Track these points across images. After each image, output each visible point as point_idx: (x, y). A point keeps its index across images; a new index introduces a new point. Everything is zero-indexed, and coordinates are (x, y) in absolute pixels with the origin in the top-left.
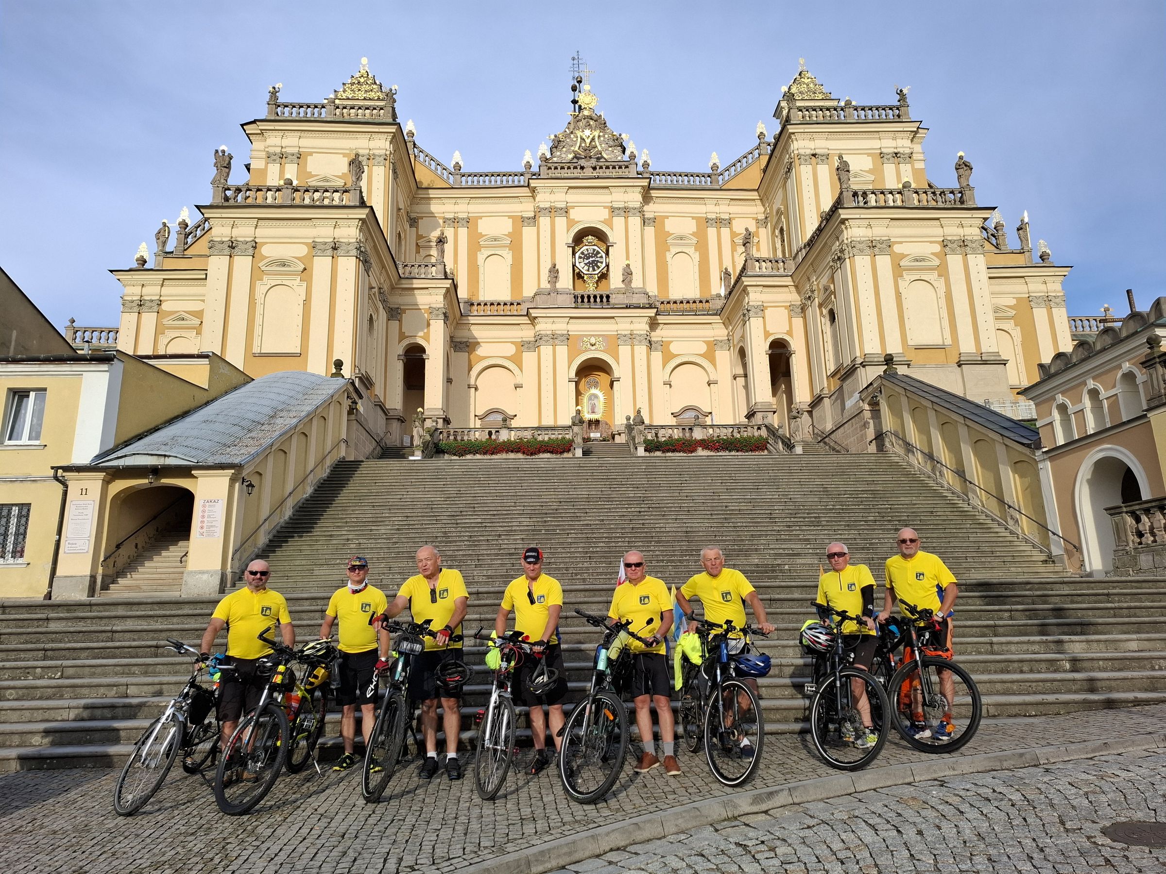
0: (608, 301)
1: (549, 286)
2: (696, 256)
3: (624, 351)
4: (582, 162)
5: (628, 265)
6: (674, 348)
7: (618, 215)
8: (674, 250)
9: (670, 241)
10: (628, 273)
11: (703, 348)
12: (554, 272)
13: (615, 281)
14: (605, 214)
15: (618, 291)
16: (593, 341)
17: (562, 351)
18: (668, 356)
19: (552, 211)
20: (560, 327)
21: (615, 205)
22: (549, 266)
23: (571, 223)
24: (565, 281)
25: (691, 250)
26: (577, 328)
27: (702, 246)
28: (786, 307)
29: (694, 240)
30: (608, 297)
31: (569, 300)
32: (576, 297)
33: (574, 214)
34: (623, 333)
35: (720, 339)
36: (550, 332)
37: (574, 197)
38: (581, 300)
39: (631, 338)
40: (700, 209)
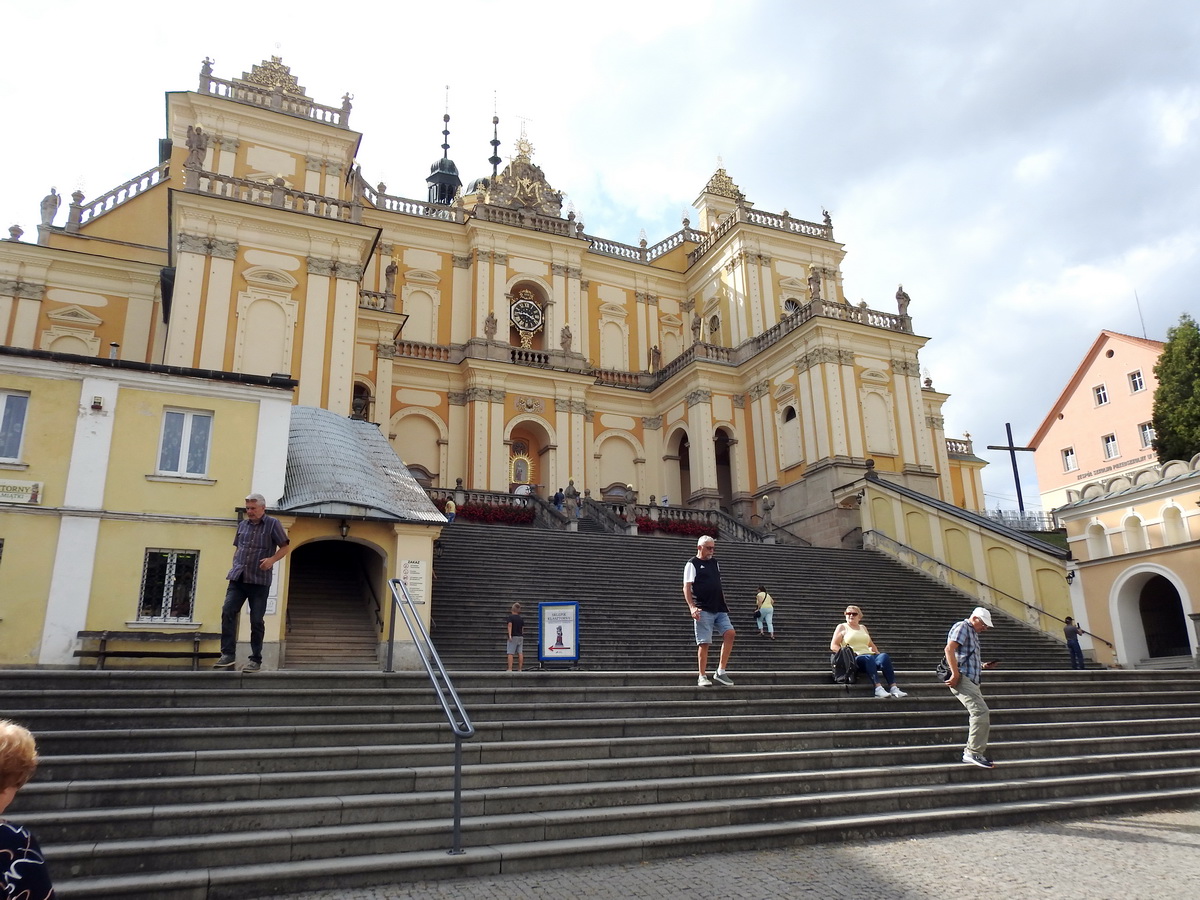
0: (546, 362)
1: (485, 337)
2: (626, 330)
3: (562, 418)
4: (522, 212)
5: (567, 328)
6: (605, 420)
7: (558, 274)
8: (606, 319)
9: (602, 309)
10: (566, 336)
11: (631, 425)
12: (491, 322)
13: (553, 342)
14: (545, 270)
15: (556, 354)
16: (530, 402)
17: (498, 409)
18: (599, 429)
19: (493, 257)
20: (498, 383)
21: (556, 262)
22: (486, 315)
23: (510, 274)
24: (503, 334)
25: (621, 322)
26: (516, 387)
27: (631, 320)
28: (730, 397)
29: (625, 313)
30: (546, 358)
31: (505, 355)
32: (513, 353)
33: (514, 264)
34: (562, 398)
35: (648, 417)
36: (486, 387)
37: (514, 247)
38: (517, 357)
39: (570, 405)
40: (629, 282)
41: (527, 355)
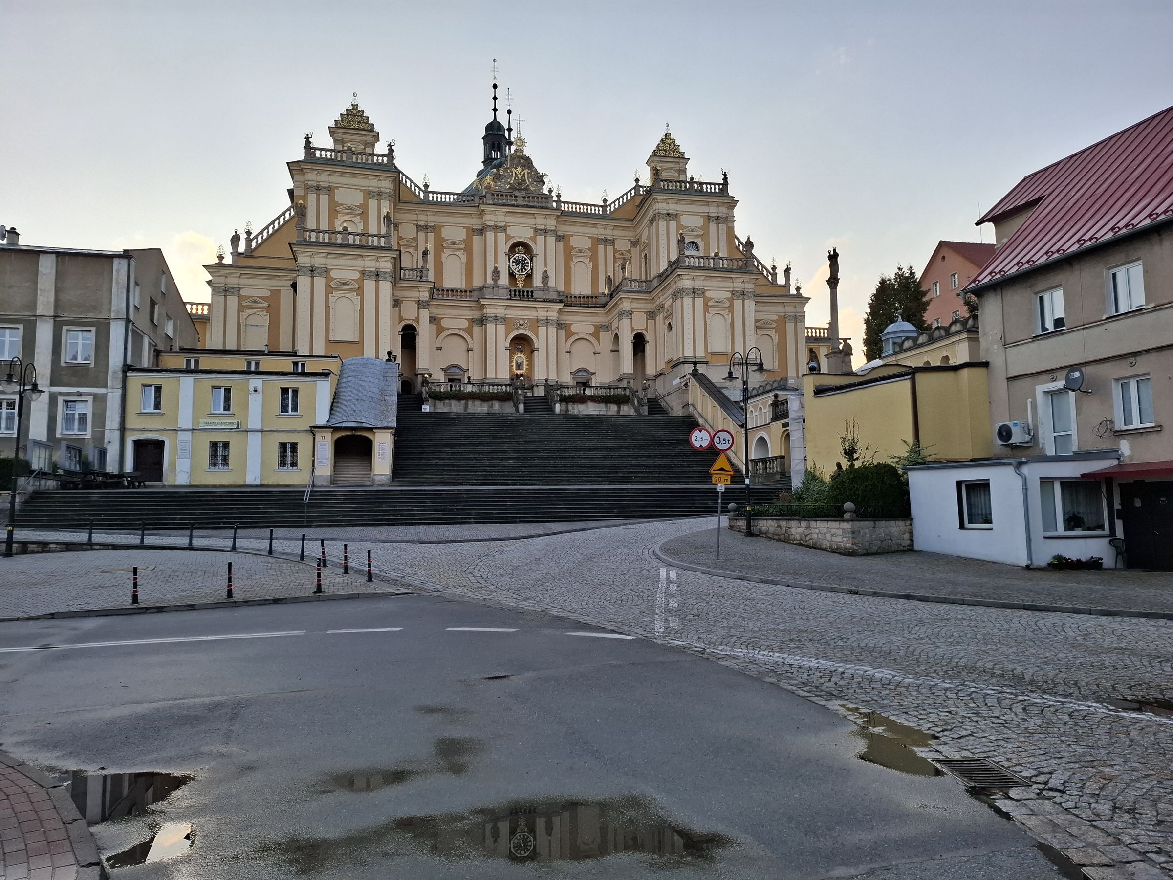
0: (532, 296)
2: (590, 265)
3: (542, 330)
4: (517, 193)
5: (546, 271)
6: (573, 329)
7: (540, 234)
8: (576, 259)
9: (573, 253)
10: (545, 277)
11: (592, 330)
12: (496, 272)
14: (531, 233)
16: (521, 322)
17: (501, 328)
18: (570, 334)
19: (496, 228)
20: (501, 312)
21: (538, 227)
22: (493, 268)
23: (508, 238)
25: (587, 261)
26: (512, 313)
27: (594, 259)
28: (645, 312)
29: (589, 254)
30: (532, 292)
31: (504, 294)
32: (510, 291)
33: (510, 231)
34: (542, 318)
35: (603, 324)
36: (493, 315)
37: (510, 219)
38: (514, 294)
39: (547, 322)
40: (594, 232)
41: (519, 291)
